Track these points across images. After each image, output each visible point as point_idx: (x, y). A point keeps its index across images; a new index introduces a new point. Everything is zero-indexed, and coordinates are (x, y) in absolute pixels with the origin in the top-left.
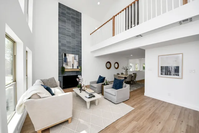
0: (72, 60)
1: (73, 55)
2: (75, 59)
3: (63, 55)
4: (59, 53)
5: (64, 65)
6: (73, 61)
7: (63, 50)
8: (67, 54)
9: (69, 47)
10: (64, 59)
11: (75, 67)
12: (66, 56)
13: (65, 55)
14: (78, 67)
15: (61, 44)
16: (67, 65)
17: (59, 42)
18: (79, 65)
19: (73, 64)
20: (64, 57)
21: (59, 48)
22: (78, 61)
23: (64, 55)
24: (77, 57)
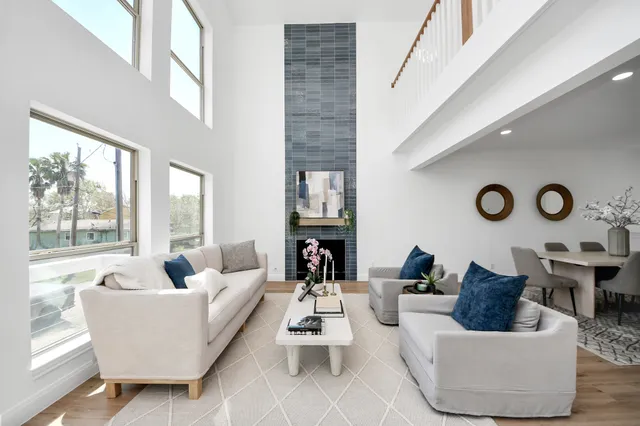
0: (322, 190)
1: (326, 175)
2: (332, 186)
3: (295, 176)
4: (288, 171)
5: (298, 207)
6: (325, 193)
7: (297, 162)
8: (307, 173)
9: (314, 150)
10: (298, 189)
11: (333, 213)
12: (305, 179)
13: (303, 177)
14: (340, 212)
15: (291, 146)
16: (307, 205)
17: (288, 139)
18: (345, 205)
19: (324, 204)
20: (298, 183)
21: (288, 158)
22: (342, 190)
23: (298, 178)
24: (339, 177)
